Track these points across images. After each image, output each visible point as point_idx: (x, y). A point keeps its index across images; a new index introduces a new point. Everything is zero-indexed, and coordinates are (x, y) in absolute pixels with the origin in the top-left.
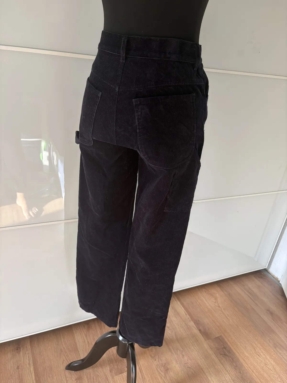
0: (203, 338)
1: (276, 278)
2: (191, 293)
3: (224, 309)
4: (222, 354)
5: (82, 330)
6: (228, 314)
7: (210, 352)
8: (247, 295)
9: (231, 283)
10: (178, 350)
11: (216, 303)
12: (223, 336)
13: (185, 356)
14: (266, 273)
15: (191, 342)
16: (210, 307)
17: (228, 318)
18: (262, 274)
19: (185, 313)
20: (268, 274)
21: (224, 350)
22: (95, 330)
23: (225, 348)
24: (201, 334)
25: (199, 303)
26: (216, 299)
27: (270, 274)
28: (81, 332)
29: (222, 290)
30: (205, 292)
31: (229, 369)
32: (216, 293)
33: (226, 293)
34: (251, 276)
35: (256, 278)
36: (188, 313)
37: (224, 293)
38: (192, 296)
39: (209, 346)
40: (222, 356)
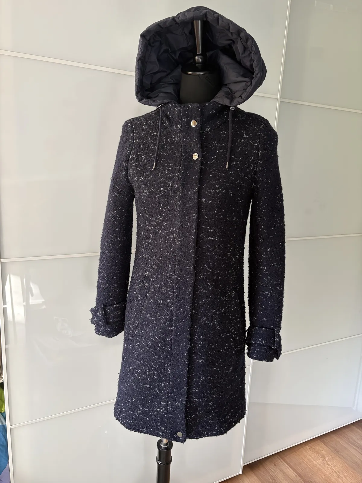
2: (295, 451)
3: (334, 467)
6: (339, 471)
8: (354, 449)
9: (334, 437)
11: (324, 461)
16: (318, 466)
17: (341, 476)
19: (295, 475)
25: (307, 462)
26: (323, 456)
29: (326, 446)
30: (308, 449)
32: (322, 450)
33: (332, 449)
34: (354, 427)
35: (359, 429)
36: (298, 475)
37: (330, 449)
38: (298, 455)
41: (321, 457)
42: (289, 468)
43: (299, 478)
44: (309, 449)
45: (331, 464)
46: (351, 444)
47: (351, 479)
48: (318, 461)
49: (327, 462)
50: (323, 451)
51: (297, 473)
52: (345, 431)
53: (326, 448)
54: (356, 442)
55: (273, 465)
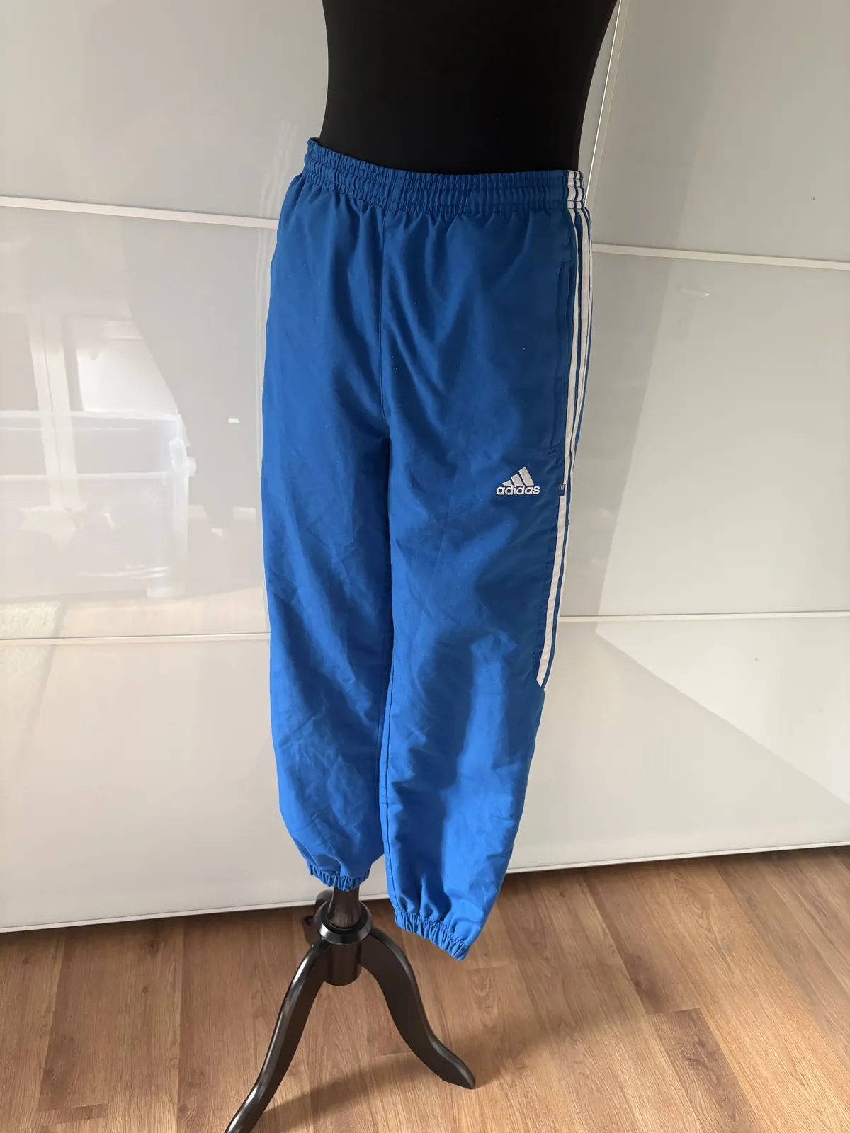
0: (645, 1006)
2: (633, 878)
4: (689, 1059)
8: (807, 911)
10: (563, 1024)
11: (702, 918)
12: (704, 1011)
13: (578, 1043)
15: (605, 1009)
16: (680, 927)
17: (731, 964)
19: (603, 930)
21: (699, 1048)
23: (703, 1046)
24: (639, 994)
25: (651, 909)
29: (728, 885)
30: (674, 883)
31: (702, 1102)
32: (710, 889)
33: (739, 895)
36: (611, 933)
38: (635, 886)
39: (657, 1031)
40: (686, 1063)
41: (698, 906)
42: (597, 911)
43: (612, 941)
44: (675, 880)
45: (718, 932)
46: (801, 898)
47: (756, 980)
48: (683, 915)
49: (709, 923)
50: (712, 896)
51: (611, 926)
52: (803, 862)
54: (820, 895)
55: (558, 894)
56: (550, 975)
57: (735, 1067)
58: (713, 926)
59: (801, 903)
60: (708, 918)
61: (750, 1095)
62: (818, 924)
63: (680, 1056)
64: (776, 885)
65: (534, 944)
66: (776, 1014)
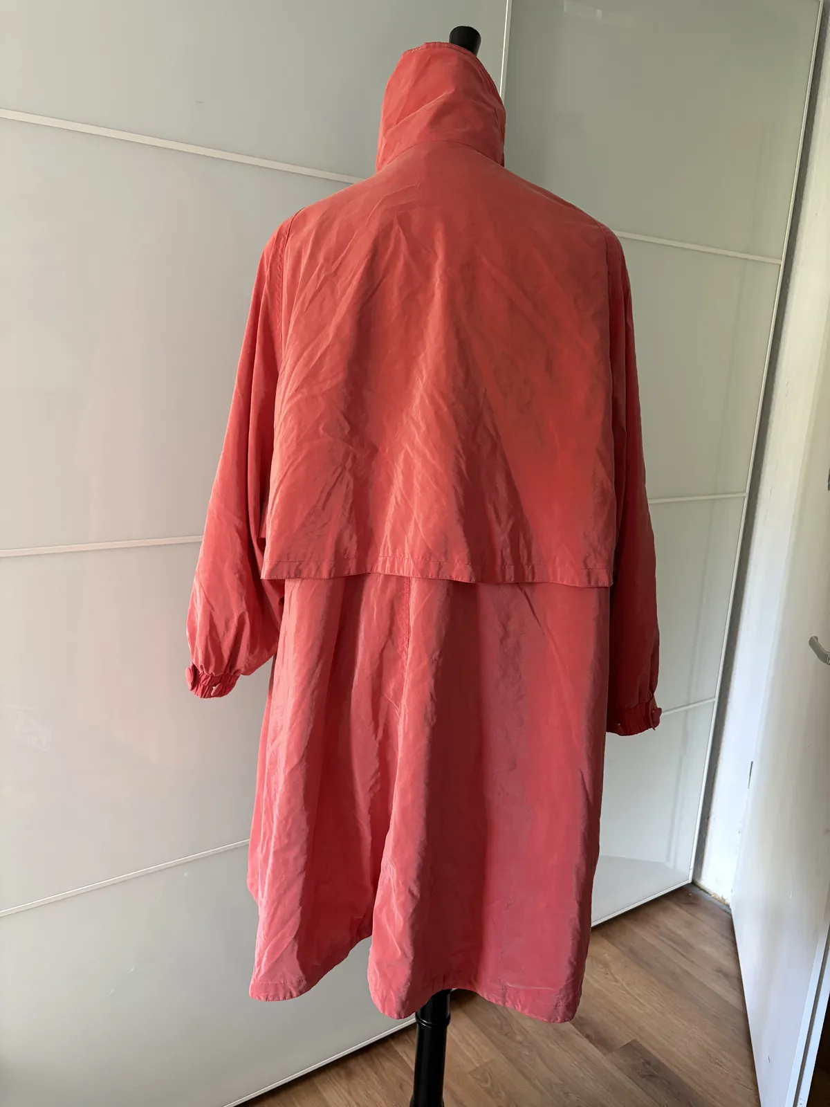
0: (600, 1051)
1: (720, 898)
3: (628, 984)
4: (643, 1077)
5: (337, 1083)
6: (640, 993)
7: (619, 1075)
8: (669, 946)
9: (628, 924)
10: (554, 1086)
12: (638, 1039)
13: (570, 1094)
14: (696, 891)
15: (576, 1063)
16: (596, 985)
17: (639, 999)
18: (690, 896)
20: (702, 892)
21: (647, 1066)
22: (366, 1078)
23: (649, 1063)
24: (593, 1044)
26: (606, 965)
27: (707, 893)
28: (335, 1085)
29: (613, 944)
31: (666, 1102)
33: (624, 950)
34: (668, 903)
35: (680, 906)
37: (619, 949)
39: (616, 1065)
40: (645, 1079)
41: (601, 966)
45: (623, 980)
46: (662, 938)
47: (661, 1006)
48: (595, 976)
49: (613, 976)
50: (606, 955)
52: (651, 911)
53: (612, 949)
54: (670, 931)
56: (528, 1054)
57: (676, 1071)
58: (615, 976)
59: (663, 941)
60: (611, 973)
61: (693, 1085)
62: (679, 952)
63: (638, 1077)
64: (642, 935)
65: (506, 1035)
66: (683, 1025)
